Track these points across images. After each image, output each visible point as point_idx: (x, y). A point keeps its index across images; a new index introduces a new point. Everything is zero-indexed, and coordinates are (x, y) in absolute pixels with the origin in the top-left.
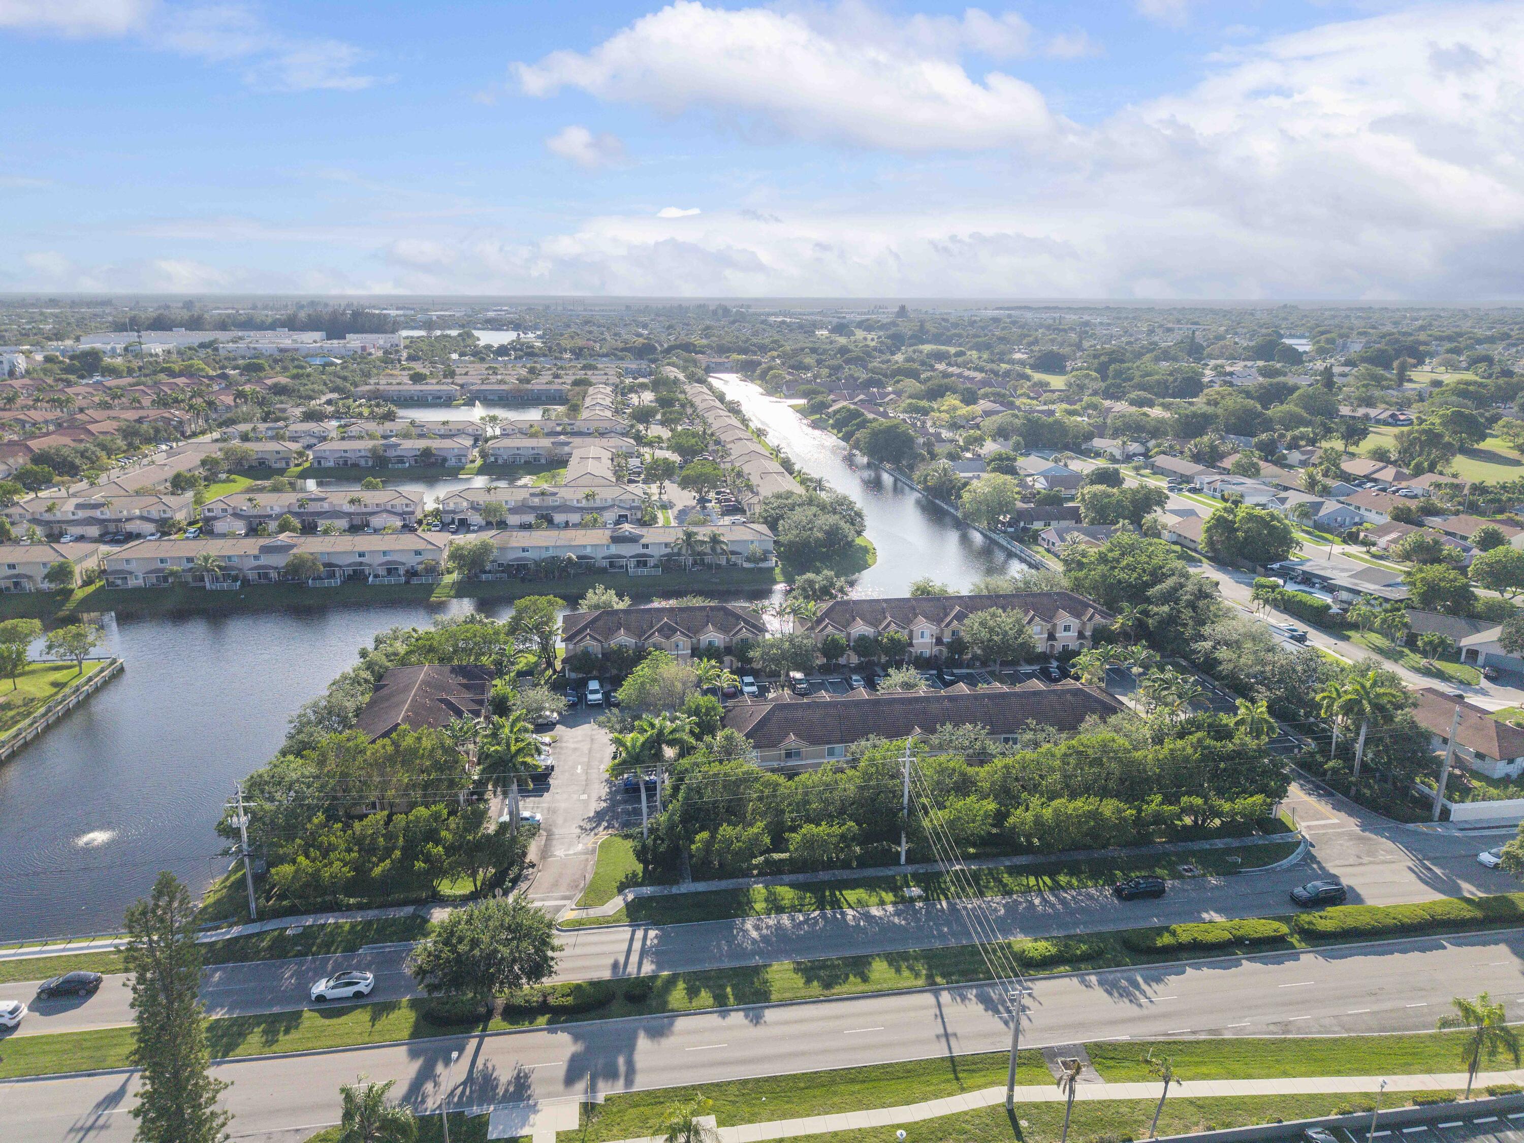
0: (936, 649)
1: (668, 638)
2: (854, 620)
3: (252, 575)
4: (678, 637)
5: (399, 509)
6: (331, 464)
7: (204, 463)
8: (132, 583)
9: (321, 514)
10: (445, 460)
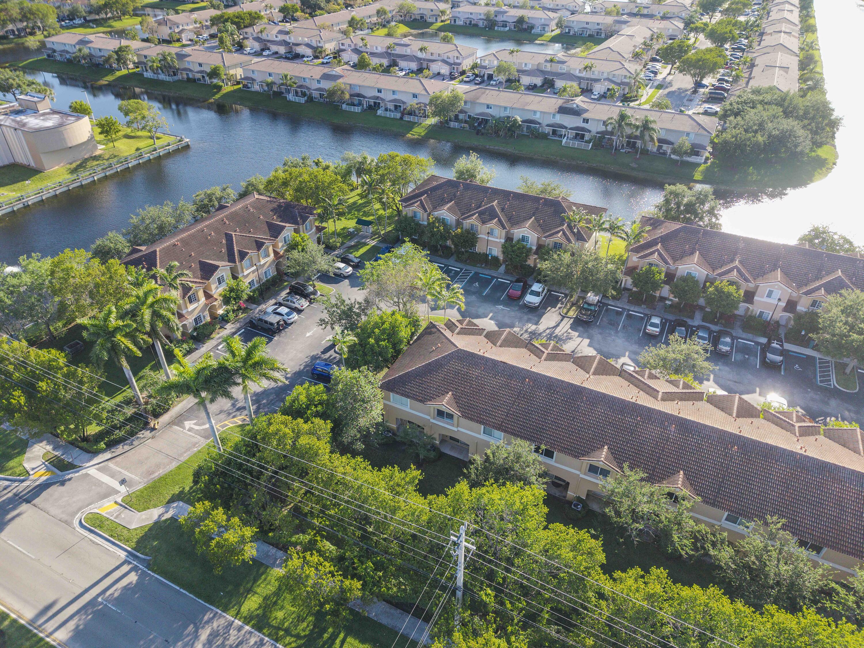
0: (780, 315)
1: (484, 222)
2: (692, 253)
3: (316, 94)
4: (493, 224)
5: (451, 61)
6: (461, 23)
7: (378, 12)
8: (256, 88)
9: (404, 57)
10: (532, 27)
